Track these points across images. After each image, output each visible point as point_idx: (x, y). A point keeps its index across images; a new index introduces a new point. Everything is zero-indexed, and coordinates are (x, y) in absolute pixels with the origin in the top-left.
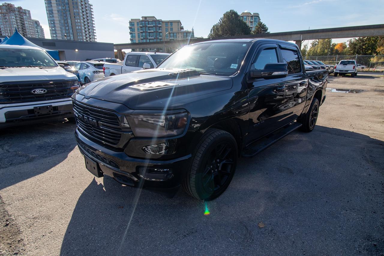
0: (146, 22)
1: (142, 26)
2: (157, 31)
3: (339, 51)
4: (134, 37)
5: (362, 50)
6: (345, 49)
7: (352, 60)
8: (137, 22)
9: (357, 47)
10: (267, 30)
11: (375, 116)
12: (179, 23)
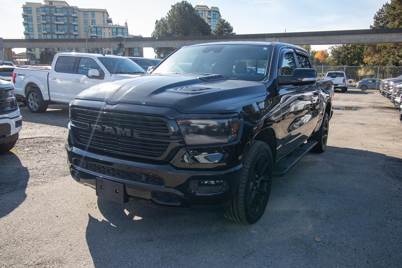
0: (51, 8)
1: (44, 14)
2: (70, 22)
3: (320, 61)
4: (32, 30)
5: (348, 60)
6: (327, 58)
7: (340, 72)
8: (37, 8)
9: (342, 56)
10: (231, 30)
11: (384, 134)
12: (105, 14)
